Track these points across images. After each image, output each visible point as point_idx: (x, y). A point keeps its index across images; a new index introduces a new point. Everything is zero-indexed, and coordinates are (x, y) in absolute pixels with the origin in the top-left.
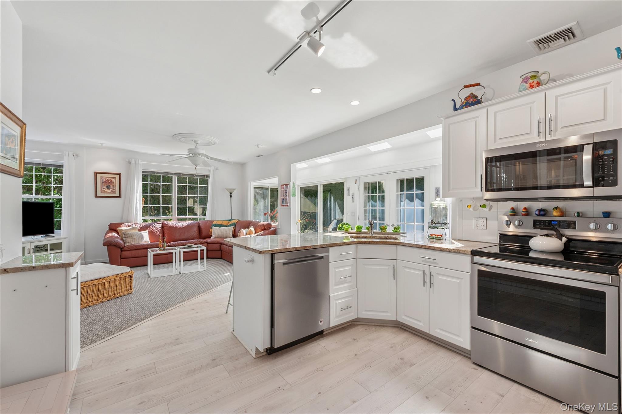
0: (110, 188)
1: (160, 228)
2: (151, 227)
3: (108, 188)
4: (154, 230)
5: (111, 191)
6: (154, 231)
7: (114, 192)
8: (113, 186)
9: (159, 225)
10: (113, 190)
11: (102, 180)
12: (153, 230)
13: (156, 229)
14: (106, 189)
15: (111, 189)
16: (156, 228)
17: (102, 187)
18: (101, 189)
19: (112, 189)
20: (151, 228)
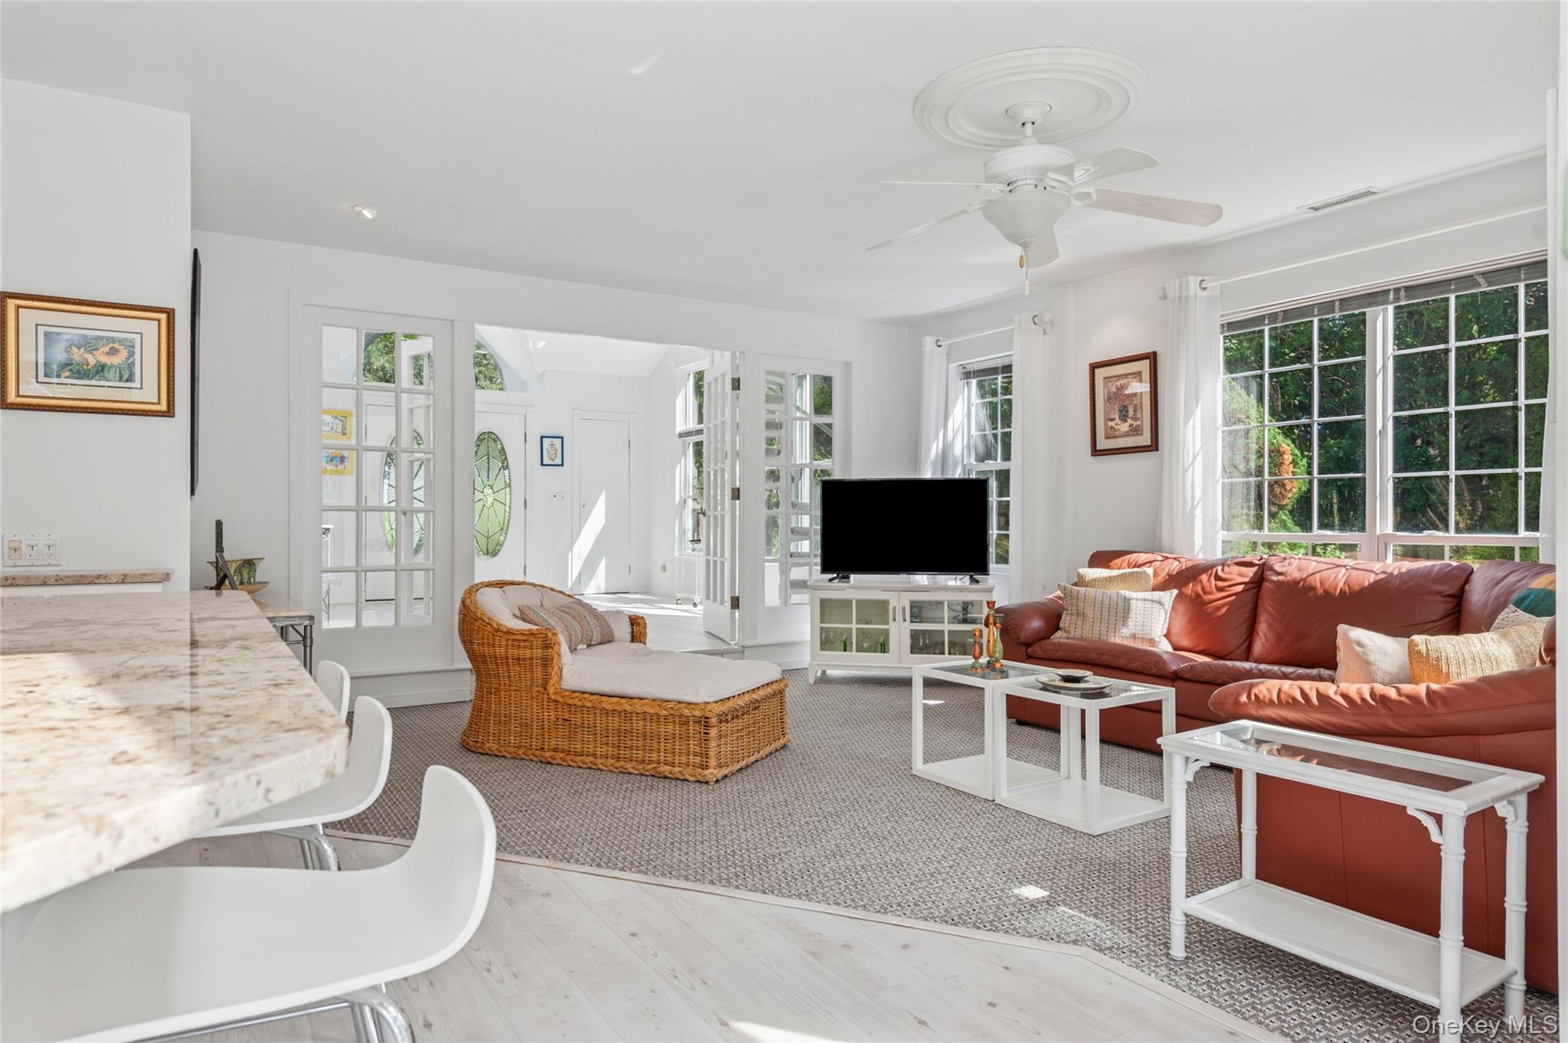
0: (1127, 416)
1: (1240, 588)
2: (1204, 577)
3: (1124, 418)
4: (1210, 593)
5: (1131, 425)
6: (1207, 598)
7: (1135, 431)
8: (1135, 406)
9: (1244, 570)
10: (1135, 424)
11: (1108, 389)
12: (1205, 593)
13: (1220, 589)
14: (1118, 421)
15: (1130, 421)
16: (1221, 584)
17: (1108, 414)
18: (1106, 424)
19: (1132, 418)
20: (1201, 582)
